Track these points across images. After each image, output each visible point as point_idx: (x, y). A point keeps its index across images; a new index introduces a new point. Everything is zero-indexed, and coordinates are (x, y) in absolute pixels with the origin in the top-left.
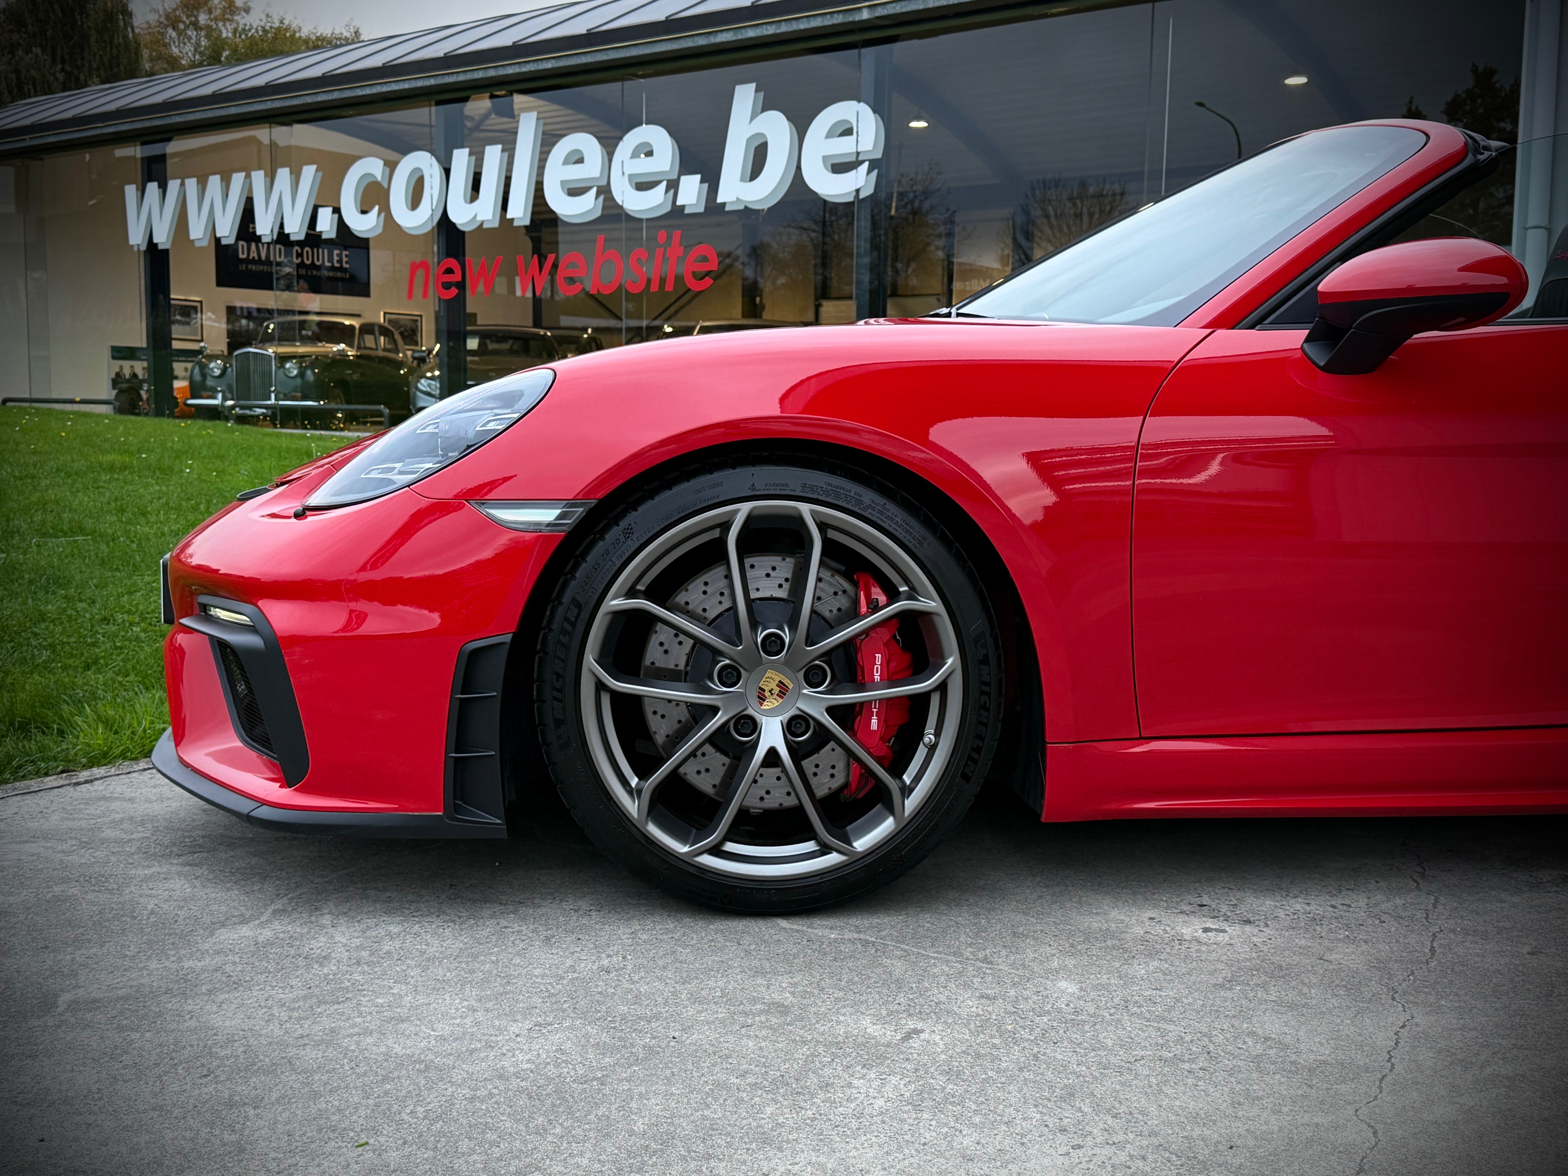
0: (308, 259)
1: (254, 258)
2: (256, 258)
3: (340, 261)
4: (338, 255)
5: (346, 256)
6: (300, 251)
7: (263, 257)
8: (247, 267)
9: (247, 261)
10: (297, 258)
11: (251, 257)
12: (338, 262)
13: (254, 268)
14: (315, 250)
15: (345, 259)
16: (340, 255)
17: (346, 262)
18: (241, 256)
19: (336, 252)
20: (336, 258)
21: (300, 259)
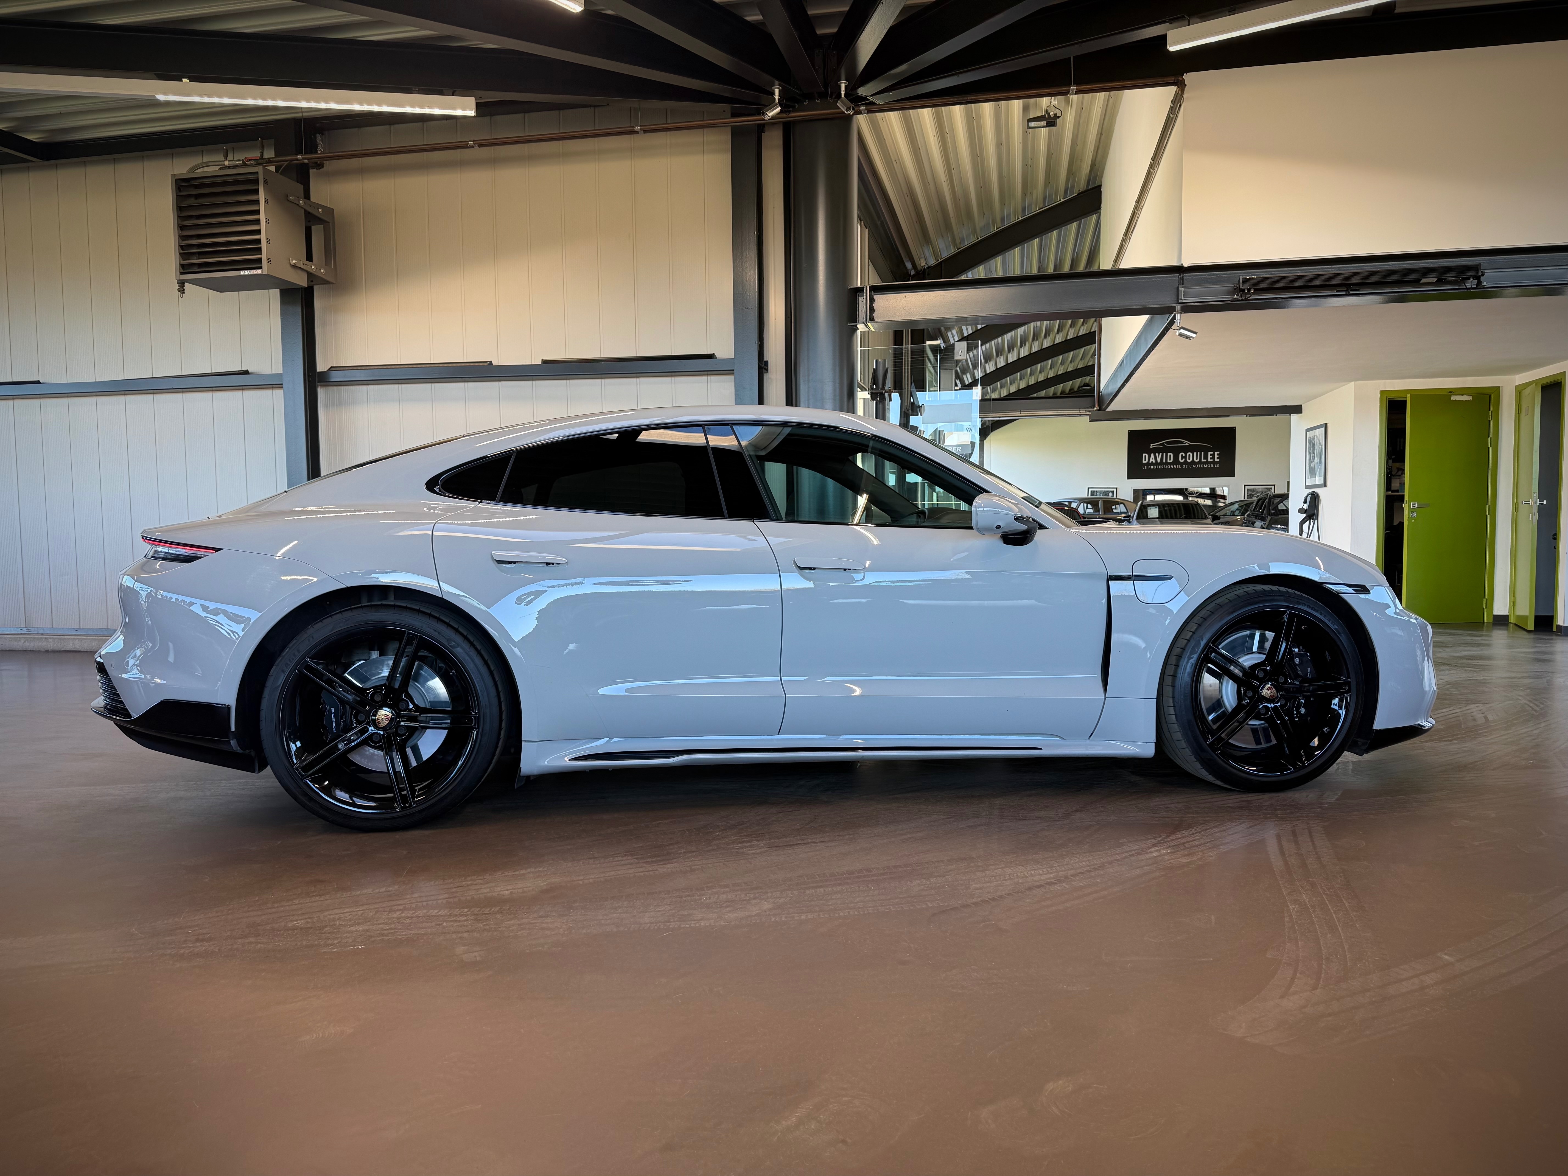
0: (1189, 459)
1: (1152, 462)
2: (1154, 462)
3: (1213, 458)
4: (1211, 455)
5: (1217, 454)
6: (1184, 455)
7: (1159, 461)
8: (1147, 467)
9: (1148, 464)
10: (1182, 459)
11: (1150, 462)
12: (1211, 459)
13: (1152, 467)
14: (1195, 453)
15: (1216, 456)
16: (1213, 455)
17: (1217, 458)
18: (1144, 462)
19: (1210, 453)
20: (1210, 457)
21: (1184, 460)
